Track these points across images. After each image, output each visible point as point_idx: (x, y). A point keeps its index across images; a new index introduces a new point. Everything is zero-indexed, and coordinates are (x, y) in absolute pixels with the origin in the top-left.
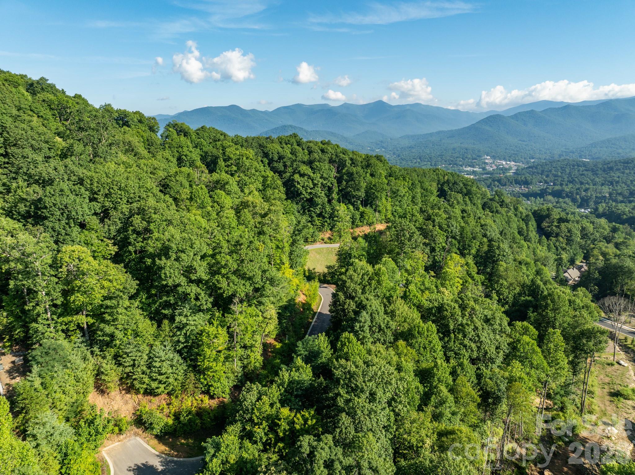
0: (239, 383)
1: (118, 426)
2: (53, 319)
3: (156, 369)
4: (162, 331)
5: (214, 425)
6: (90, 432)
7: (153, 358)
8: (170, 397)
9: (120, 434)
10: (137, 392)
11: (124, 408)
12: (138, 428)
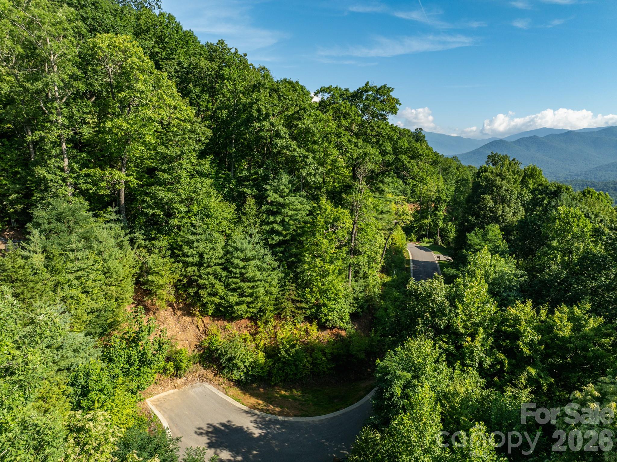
0: (360, 310)
1: (174, 360)
2: (72, 171)
3: (238, 270)
4: (245, 214)
5: (332, 368)
6: (129, 358)
7: (232, 253)
8: (256, 324)
9: (176, 376)
10: (204, 312)
11: (181, 336)
12: (205, 368)
